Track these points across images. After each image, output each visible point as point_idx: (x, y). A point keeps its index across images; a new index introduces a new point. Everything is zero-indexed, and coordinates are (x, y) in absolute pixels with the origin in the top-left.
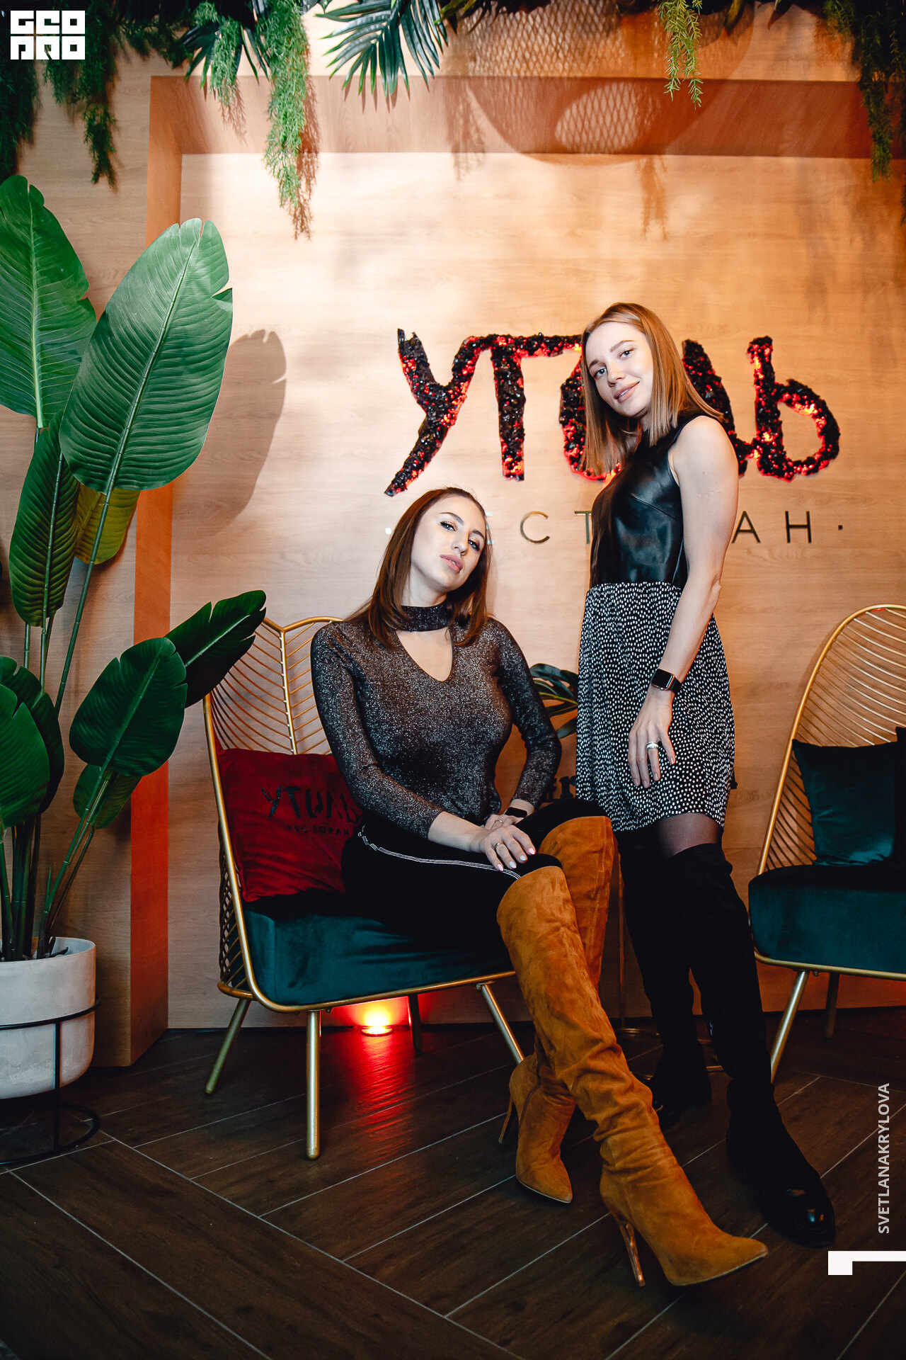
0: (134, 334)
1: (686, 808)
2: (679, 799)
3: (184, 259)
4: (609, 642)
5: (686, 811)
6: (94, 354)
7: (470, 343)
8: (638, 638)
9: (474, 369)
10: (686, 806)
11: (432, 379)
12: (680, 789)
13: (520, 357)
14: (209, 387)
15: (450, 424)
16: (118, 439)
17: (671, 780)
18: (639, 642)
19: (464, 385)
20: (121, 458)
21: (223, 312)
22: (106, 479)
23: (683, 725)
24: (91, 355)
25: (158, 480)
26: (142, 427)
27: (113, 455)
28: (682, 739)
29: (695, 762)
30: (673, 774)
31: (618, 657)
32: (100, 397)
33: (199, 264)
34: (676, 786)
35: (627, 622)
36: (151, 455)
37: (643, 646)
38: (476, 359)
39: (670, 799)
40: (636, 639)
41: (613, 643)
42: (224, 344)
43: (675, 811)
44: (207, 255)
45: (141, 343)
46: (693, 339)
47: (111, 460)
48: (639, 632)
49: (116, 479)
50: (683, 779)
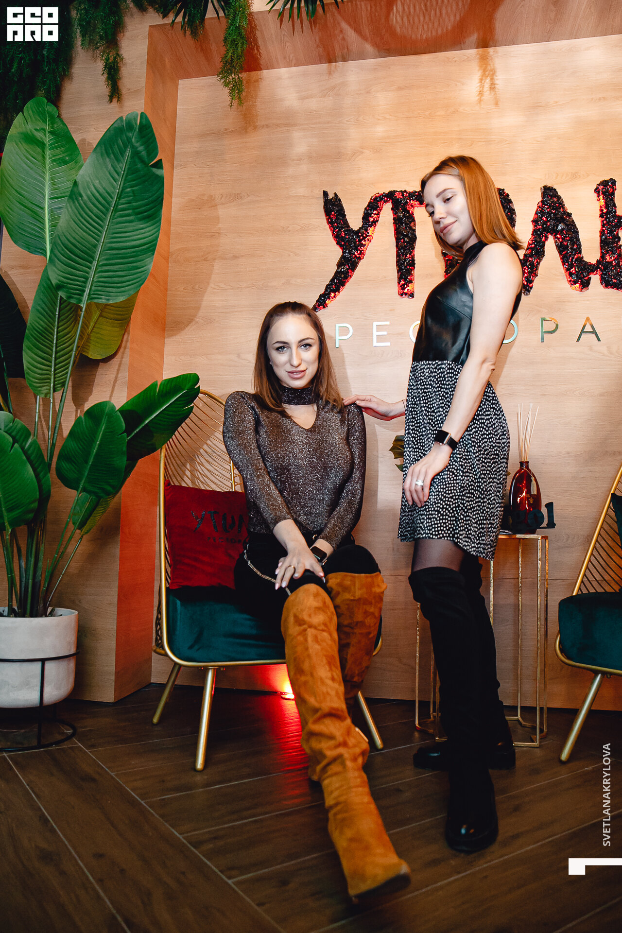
0: (97, 195)
1: (441, 535)
2: (438, 527)
3: (129, 140)
4: (412, 404)
5: (441, 538)
6: (70, 209)
7: (376, 198)
8: (430, 401)
9: (379, 217)
10: (441, 533)
11: (348, 226)
12: (440, 519)
13: (412, 206)
14: (152, 230)
15: (360, 259)
16: (90, 268)
17: (436, 511)
18: (430, 404)
19: (371, 230)
20: (93, 281)
21: (157, 176)
22: (82, 296)
23: (452, 468)
24: (68, 210)
25: (119, 296)
26: (107, 259)
27: (87, 279)
28: (450, 480)
29: (454, 500)
30: (438, 507)
31: (417, 414)
32: (74, 238)
33: (138, 144)
34: (438, 517)
35: (424, 389)
36: (114, 279)
37: (433, 407)
38: (381, 210)
39: (432, 525)
40: (428, 402)
41: (415, 404)
42: (160, 199)
43: (433, 535)
44: (144, 137)
45: (103, 201)
46: (549, 185)
47: (85, 282)
48: (432, 397)
49: (89, 294)
50: (445, 512)
